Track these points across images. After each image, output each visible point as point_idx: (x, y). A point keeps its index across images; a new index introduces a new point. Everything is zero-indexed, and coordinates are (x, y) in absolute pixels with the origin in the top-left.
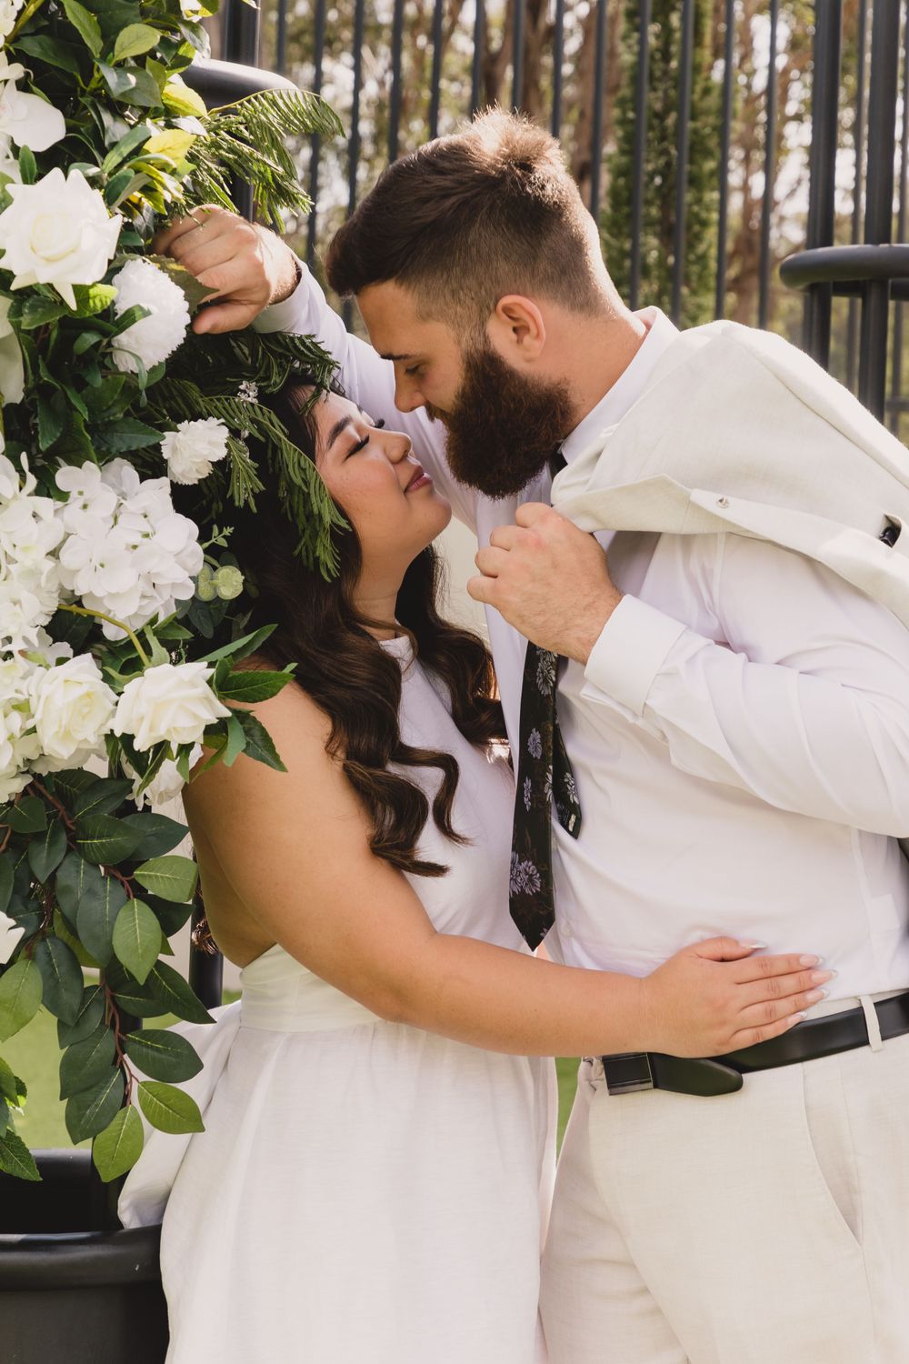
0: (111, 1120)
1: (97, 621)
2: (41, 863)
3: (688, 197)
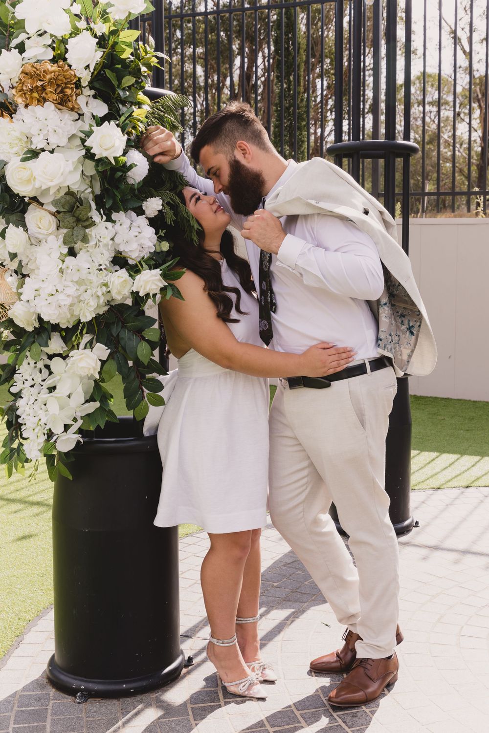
0: (139, 404)
1: (126, 259)
2: (114, 331)
3: (298, 133)
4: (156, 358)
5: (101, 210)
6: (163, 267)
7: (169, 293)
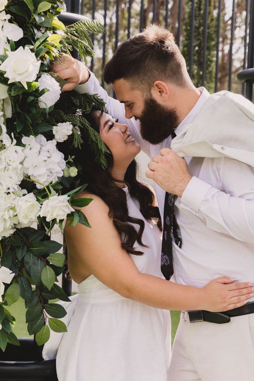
0: (41, 329)
1: (34, 183)
2: (20, 255)
3: (207, 53)
4: (60, 284)
5: (12, 134)
6: (71, 193)
7: (76, 220)
